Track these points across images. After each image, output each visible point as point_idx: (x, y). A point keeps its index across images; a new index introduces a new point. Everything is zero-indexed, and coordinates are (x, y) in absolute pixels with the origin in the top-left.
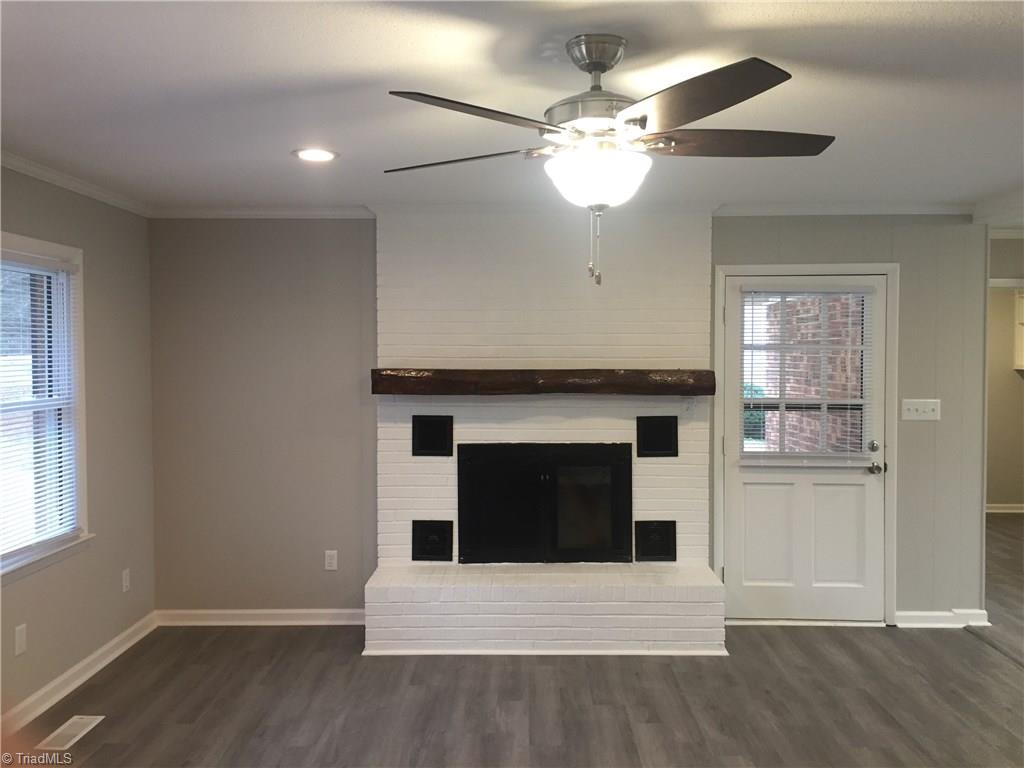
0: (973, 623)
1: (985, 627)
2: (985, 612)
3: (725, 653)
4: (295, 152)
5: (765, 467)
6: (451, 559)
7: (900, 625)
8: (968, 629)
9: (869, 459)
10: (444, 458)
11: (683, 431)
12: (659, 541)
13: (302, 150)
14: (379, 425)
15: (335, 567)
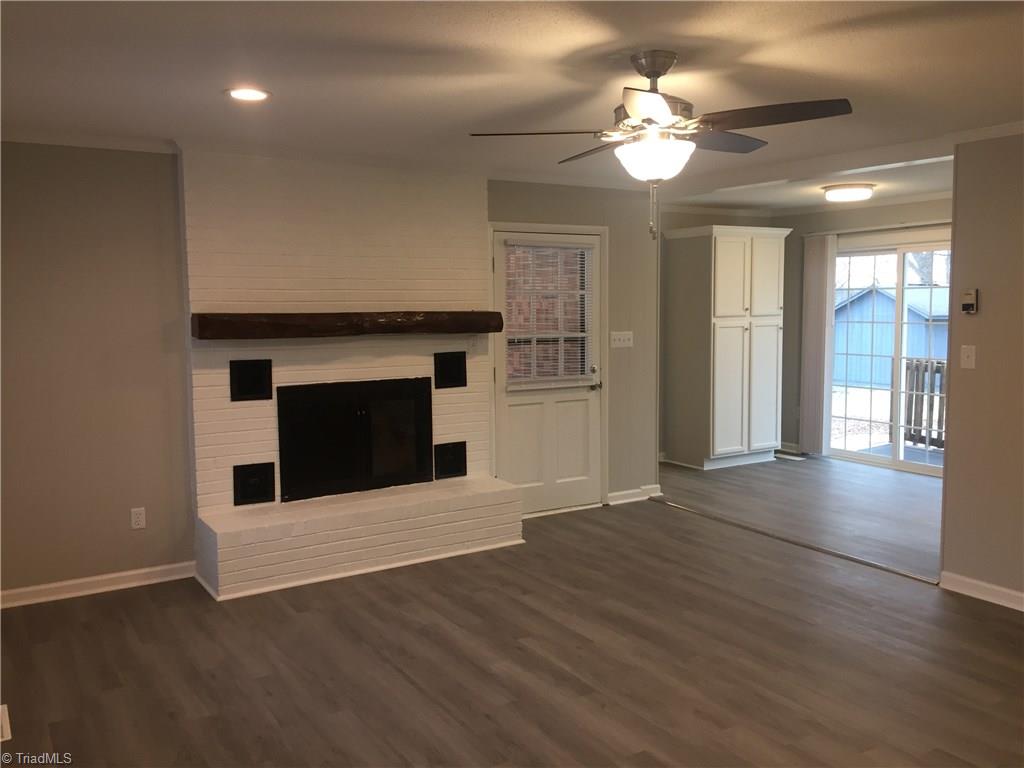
0: (653, 495)
1: (660, 496)
2: (658, 486)
3: (523, 541)
4: (226, 91)
5: (527, 391)
6: (273, 500)
7: (611, 503)
8: (651, 499)
9: (591, 380)
10: (265, 402)
11: (471, 365)
12: (453, 460)
13: (233, 89)
14: (194, 372)
15: (143, 524)
